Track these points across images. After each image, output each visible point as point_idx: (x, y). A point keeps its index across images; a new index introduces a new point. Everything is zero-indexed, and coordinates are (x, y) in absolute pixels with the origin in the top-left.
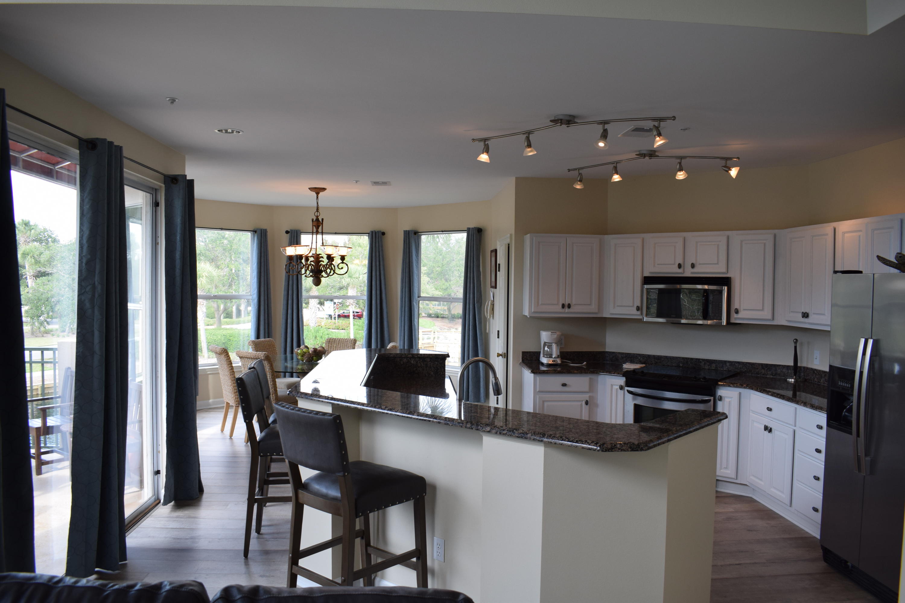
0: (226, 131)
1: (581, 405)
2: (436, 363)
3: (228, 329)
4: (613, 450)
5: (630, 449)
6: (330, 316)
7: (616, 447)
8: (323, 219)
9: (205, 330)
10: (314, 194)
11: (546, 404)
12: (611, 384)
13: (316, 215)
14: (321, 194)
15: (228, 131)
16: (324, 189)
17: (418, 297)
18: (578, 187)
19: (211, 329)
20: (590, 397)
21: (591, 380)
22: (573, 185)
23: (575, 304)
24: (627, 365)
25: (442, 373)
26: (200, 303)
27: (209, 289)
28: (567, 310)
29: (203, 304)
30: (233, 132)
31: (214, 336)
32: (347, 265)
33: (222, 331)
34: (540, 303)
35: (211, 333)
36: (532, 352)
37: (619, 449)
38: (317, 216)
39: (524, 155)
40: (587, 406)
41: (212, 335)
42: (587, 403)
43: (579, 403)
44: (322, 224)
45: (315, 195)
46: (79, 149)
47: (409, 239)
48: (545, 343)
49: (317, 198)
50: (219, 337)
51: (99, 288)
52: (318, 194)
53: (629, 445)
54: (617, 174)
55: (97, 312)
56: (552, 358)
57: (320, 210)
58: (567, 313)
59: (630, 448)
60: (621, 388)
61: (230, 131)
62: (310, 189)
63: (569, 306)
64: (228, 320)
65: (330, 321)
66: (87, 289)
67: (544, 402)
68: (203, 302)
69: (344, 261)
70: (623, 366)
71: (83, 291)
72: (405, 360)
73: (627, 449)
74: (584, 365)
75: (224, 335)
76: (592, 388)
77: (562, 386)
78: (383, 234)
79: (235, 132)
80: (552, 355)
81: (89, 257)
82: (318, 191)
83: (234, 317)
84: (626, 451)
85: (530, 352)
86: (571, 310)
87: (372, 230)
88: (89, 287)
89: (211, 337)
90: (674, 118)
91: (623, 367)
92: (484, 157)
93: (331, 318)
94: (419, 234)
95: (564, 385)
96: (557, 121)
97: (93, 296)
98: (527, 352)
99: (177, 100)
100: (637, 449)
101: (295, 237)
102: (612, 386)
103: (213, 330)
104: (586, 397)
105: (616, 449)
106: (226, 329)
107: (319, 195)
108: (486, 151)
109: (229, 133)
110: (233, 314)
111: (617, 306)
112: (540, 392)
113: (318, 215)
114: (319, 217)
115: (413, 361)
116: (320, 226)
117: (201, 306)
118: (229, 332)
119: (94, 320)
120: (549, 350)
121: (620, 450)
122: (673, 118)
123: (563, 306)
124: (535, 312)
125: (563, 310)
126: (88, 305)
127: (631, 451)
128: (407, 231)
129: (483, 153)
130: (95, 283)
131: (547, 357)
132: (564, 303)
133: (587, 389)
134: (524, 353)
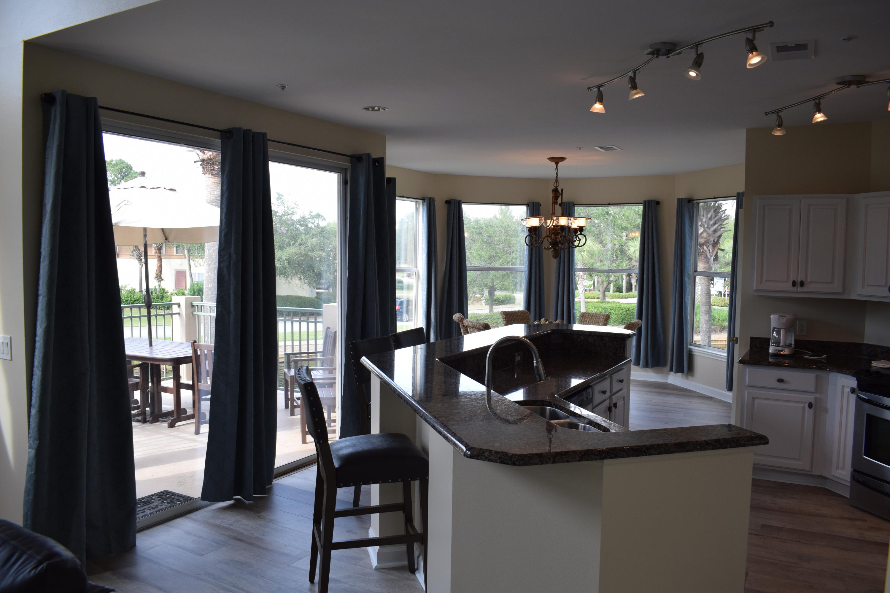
0: (373, 109)
1: (804, 408)
2: (615, 343)
3: (611, 303)
4: (479, 458)
5: (499, 461)
6: (720, 293)
7: (483, 454)
8: (562, 190)
9: (585, 303)
10: (553, 164)
11: (756, 401)
12: (842, 386)
13: (555, 185)
14: (561, 164)
15: (375, 108)
16: (563, 159)
17: (695, 272)
18: (778, 133)
19: (594, 302)
20: (816, 399)
21: (817, 378)
22: (772, 132)
23: (810, 282)
24: (876, 363)
25: (621, 355)
26: (581, 277)
27: (593, 263)
28: (799, 289)
29: (584, 278)
30: (379, 110)
31: (596, 309)
32: (585, 236)
33: (604, 303)
34: (764, 279)
35: (593, 306)
36: (763, 338)
37: (486, 458)
38: (557, 187)
39: (629, 99)
40: (812, 410)
41: (594, 307)
42: (810, 406)
43: (801, 405)
44: (562, 194)
45: (555, 165)
46: (221, 139)
47: (682, 207)
48: (774, 328)
49: (557, 167)
50: (600, 310)
51: (234, 256)
52: (557, 163)
53: (499, 456)
54: (820, 113)
55: (232, 278)
56: (780, 347)
57: (559, 181)
58: (800, 292)
59: (500, 458)
60: (853, 391)
61: (376, 108)
62: (549, 159)
63: (802, 284)
64: (618, 294)
65: (719, 298)
66: (225, 258)
67: (754, 399)
68: (584, 276)
69: (582, 233)
70: (872, 363)
71: (222, 260)
72: (583, 337)
73: (495, 460)
74: (822, 358)
75: (605, 308)
76: (819, 387)
77: (777, 382)
78: (658, 203)
79: (381, 109)
80: (780, 343)
81: (226, 230)
82: (557, 160)
83: (623, 291)
84: (494, 462)
85: (760, 338)
86: (804, 289)
87: (646, 200)
88: (227, 256)
89: (593, 310)
90: (771, 24)
91: (872, 365)
92: (598, 107)
93: (721, 294)
94: (695, 202)
95: (780, 381)
96: (656, 52)
97: (230, 264)
98: (757, 338)
99: (287, 86)
100: (507, 462)
101: (567, 210)
102: (843, 387)
103: (597, 302)
104: (811, 398)
105: (482, 457)
106: (609, 302)
107: (559, 165)
108: (599, 100)
109: (376, 110)
110: (623, 289)
111: (867, 285)
112: (750, 386)
113: (557, 185)
114: (558, 188)
115: (591, 339)
116: (559, 196)
117: (582, 280)
118: (610, 305)
119: (230, 284)
120: (777, 336)
121: (487, 460)
122: (769, 25)
123: (794, 284)
124: (757, 290)
125: (794, 289)
126: (225, 272)
127: (500, 463)
128: (680, 199)
129: (596, 103)
130: (231, 253)
131: (775, 346)
132: (796, 280)
133: (812, 389)
134: (752, 339)
